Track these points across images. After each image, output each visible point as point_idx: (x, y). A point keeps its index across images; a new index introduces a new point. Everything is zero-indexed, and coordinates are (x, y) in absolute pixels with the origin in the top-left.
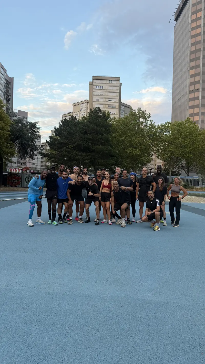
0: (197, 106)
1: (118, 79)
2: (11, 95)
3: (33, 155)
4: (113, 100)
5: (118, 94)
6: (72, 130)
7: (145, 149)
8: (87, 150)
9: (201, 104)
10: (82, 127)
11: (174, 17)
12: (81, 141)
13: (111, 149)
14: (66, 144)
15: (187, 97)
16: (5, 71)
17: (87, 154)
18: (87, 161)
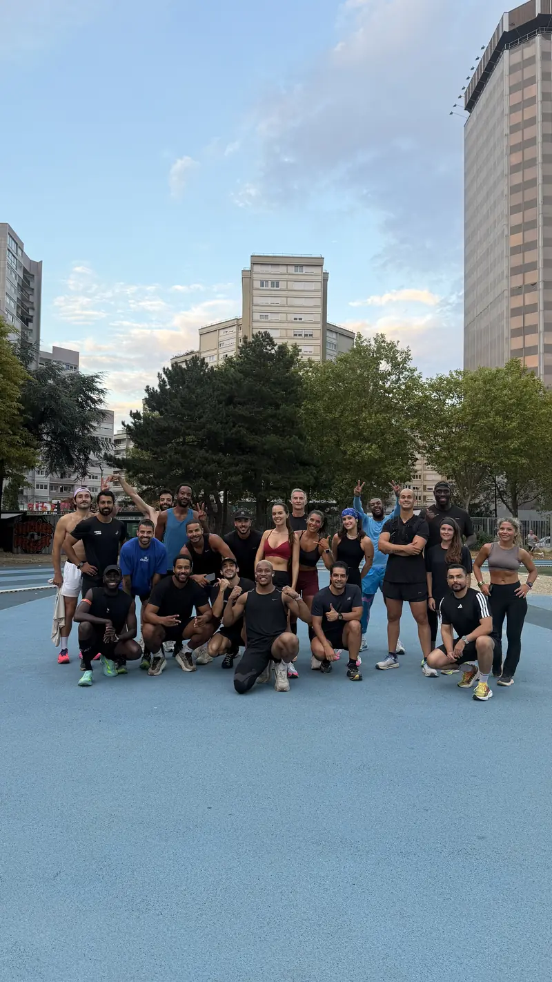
0: (533, 329)
1: (317, 263)
2: (35, 306)
3: (86, 463)
4: (305, 318)
5: (319, 302)
6: (194, 393)
7: (395, 444)
8: (237, 446)
9: (544, 323)
10: (222, 387)
11: (463, 99)
12: (217, 423)
13: (303, 443)
14: (177, 432)
15: (503, 307)
16: (19, 245)
17: (234, 459)
18: (234, 478)
